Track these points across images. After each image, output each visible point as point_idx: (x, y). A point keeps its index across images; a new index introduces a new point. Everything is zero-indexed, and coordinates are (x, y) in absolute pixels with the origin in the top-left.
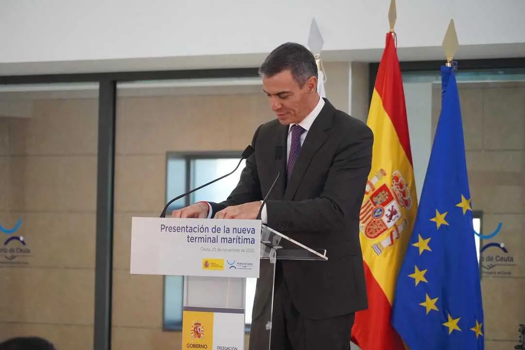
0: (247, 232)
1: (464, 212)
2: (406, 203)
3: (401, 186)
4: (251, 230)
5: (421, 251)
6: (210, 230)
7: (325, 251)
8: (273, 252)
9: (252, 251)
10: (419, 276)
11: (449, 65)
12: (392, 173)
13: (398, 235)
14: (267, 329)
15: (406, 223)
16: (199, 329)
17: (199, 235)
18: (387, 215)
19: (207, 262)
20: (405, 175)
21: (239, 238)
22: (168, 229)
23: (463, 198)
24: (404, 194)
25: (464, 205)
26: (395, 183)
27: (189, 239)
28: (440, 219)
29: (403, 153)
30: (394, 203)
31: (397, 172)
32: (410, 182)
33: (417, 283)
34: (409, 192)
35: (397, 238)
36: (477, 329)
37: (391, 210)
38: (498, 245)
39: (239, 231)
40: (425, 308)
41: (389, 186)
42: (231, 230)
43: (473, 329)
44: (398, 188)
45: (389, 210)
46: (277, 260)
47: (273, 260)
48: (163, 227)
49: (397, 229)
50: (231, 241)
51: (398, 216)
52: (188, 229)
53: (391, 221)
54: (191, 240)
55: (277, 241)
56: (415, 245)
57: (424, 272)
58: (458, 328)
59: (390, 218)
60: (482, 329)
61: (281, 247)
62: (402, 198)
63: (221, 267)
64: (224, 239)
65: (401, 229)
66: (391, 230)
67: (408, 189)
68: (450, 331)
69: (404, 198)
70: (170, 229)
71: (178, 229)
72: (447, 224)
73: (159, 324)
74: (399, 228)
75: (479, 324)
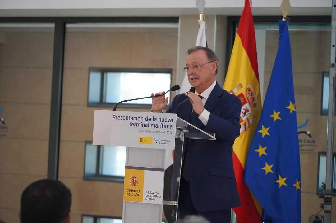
0: (167, 121)
1: (291, 112)
2: (255, 105)
3: (252, 94)
4: (170, 120)
5: (263, 135)
6: (144, 119)
7: (215, 134)
8: (182, 134)
9: (171, 133)
10: (261, 151)
11: (284, 20)
12: (247, 86)
13: (249, 125)
14: (177, 181)
15: (254, 117)
16: (135, 180)
17: (137, 122)
18: (242, 112)
19: (141, 139)
20: (254, 88)
21: (163, 125)
22: (117, 117)
23: (291, 103)
24: (253, 99)
25: (291, 107)
26: (248, 92)
27: (131, 124)
28: (276, 116)
29: (253, 73)
30: (247, 105)
31: (249, 86)
32: (257, 92)
33: (260, 155)
34: (257, 98)
35: (248, 127)
36: (297, 185)
37: (245, 109)
38: (306, 133)
39: (163, 120)
40: (265, 171)
41: (244, 94)
42: (158, 120)
43: (294, 185)
44: (250, 96)
45: (244, 109)
46: (185, 139)
47: (182, 139)
48: (114, 116)
49: (248, 121)
50: (157, 126)
51: (249, 113)
52: (130, 118)
53: (245, 116)
54: (132, 125)
55: (185, 127)
56: (260, 131)
57: (265, 148)
58: (285, 184)
59: (245, 114)
60: (300, 185)
61: (187, 131)
62: (252, 102)
63: (150, 142)
64: (153, 125)
65: (251, 121)
66: (245, 122)
67: (256, 96)
68: (280, 186)
69: (253, 102)
70: (119, 118)
71: (124, 118)
72: (280, 119)
73: (82, 175)
74: (250, 120)
75: (298, 182)
